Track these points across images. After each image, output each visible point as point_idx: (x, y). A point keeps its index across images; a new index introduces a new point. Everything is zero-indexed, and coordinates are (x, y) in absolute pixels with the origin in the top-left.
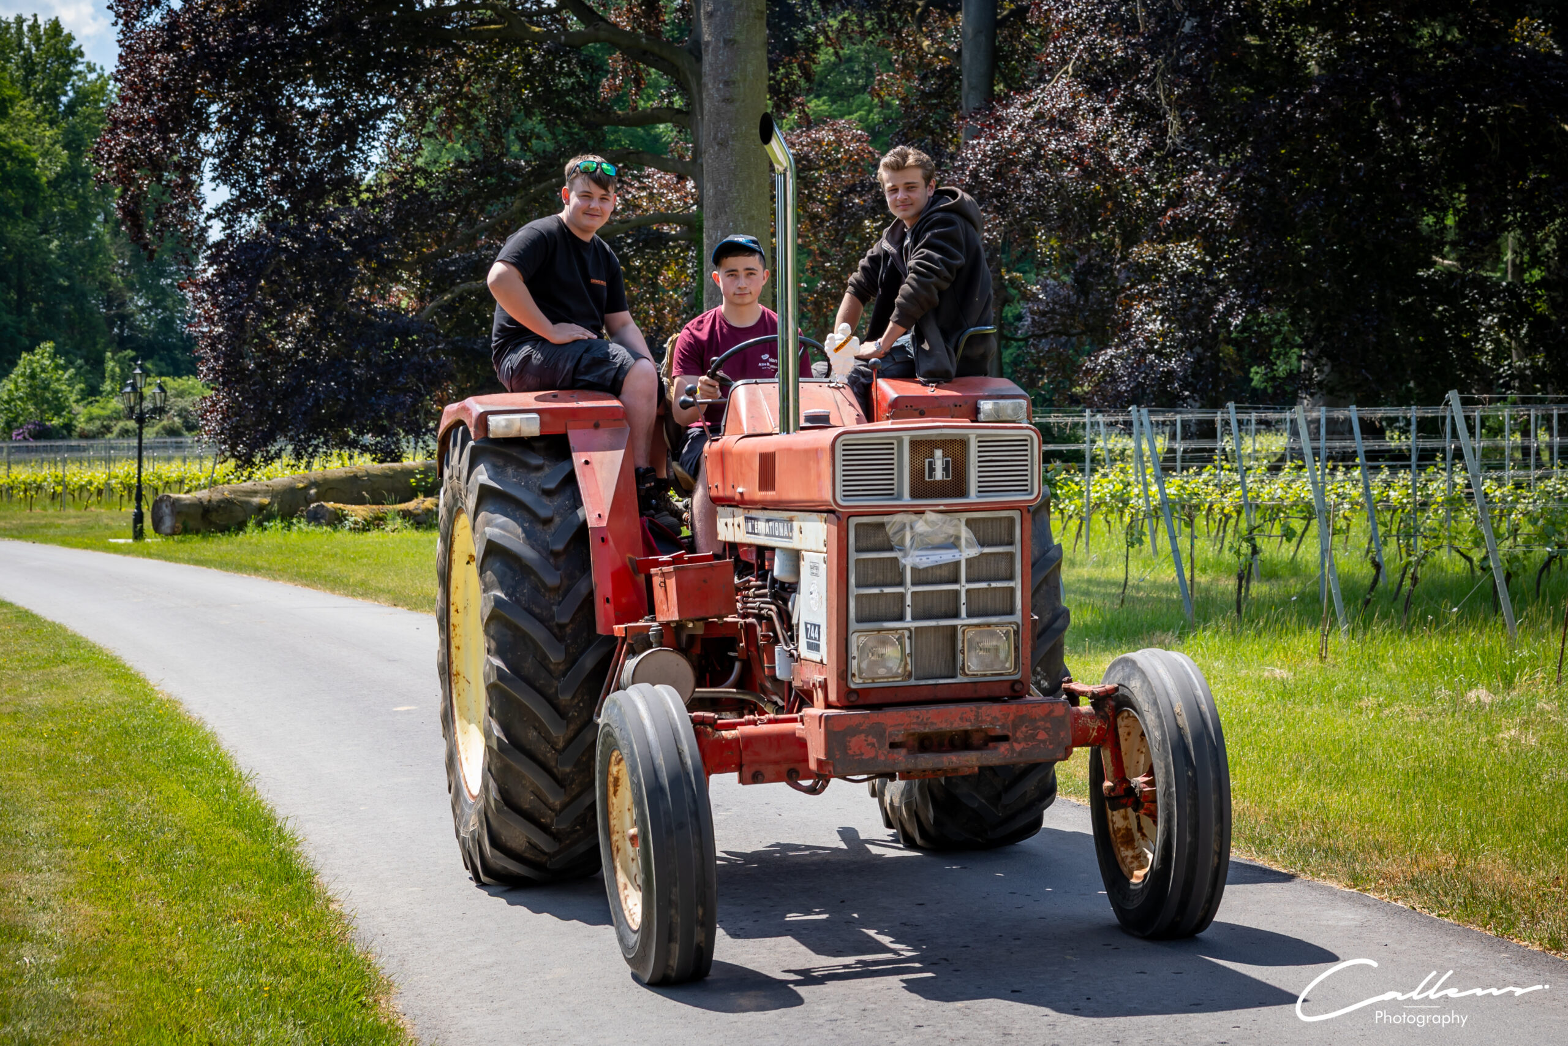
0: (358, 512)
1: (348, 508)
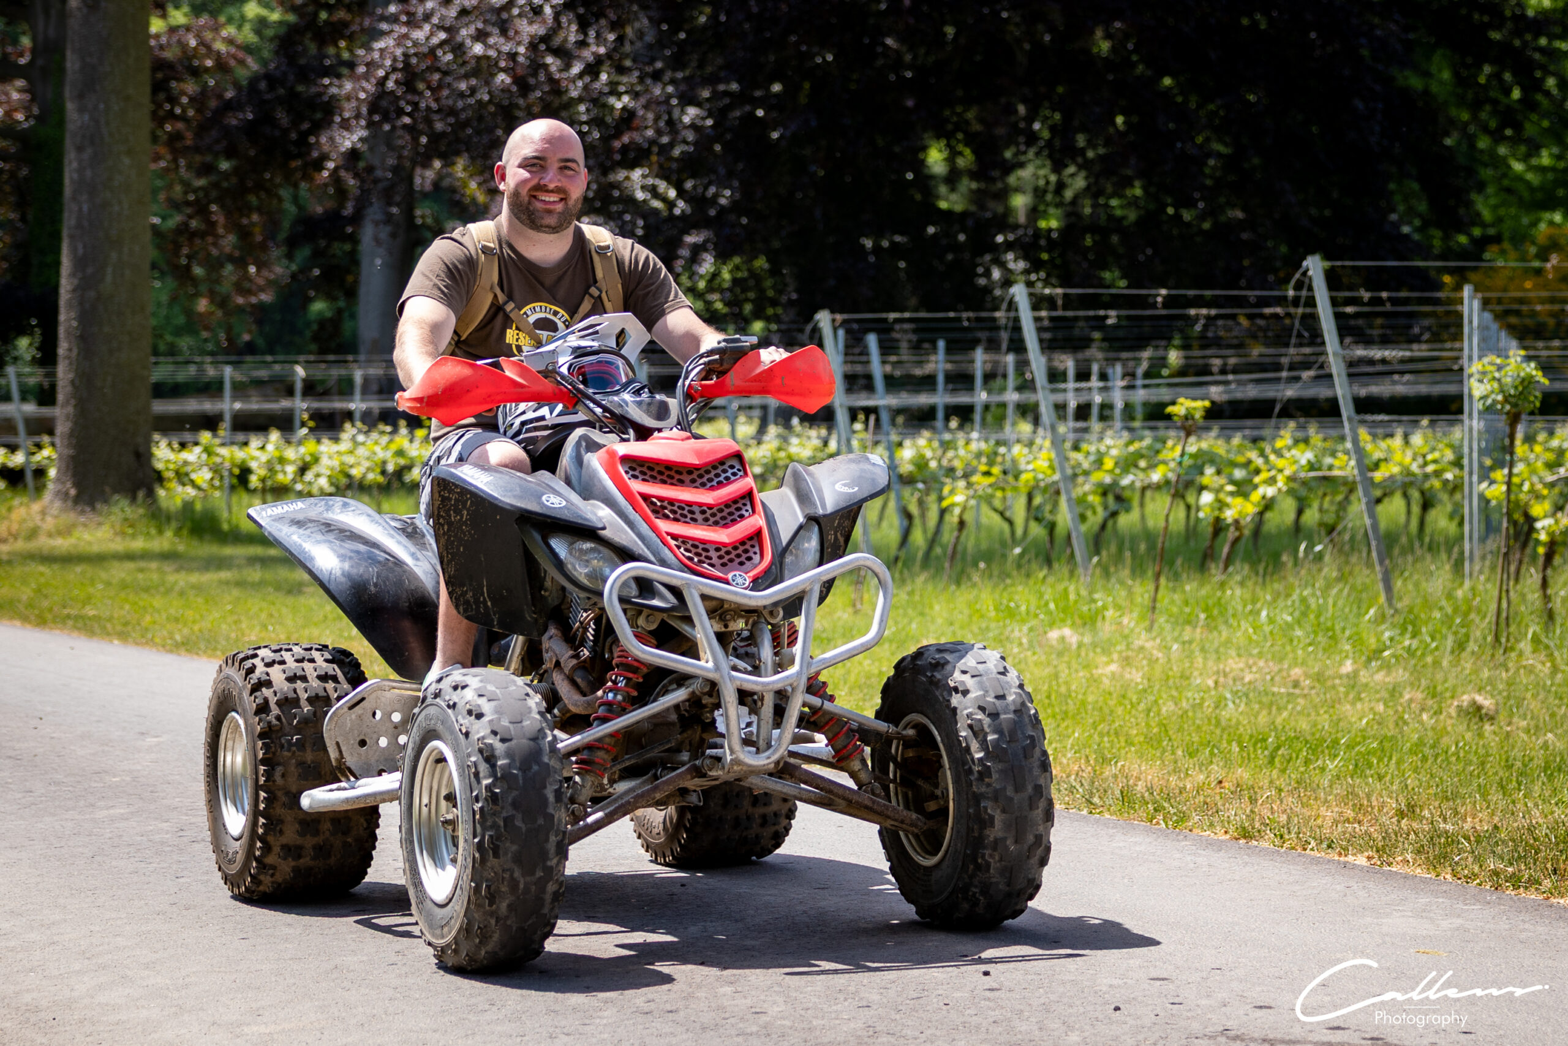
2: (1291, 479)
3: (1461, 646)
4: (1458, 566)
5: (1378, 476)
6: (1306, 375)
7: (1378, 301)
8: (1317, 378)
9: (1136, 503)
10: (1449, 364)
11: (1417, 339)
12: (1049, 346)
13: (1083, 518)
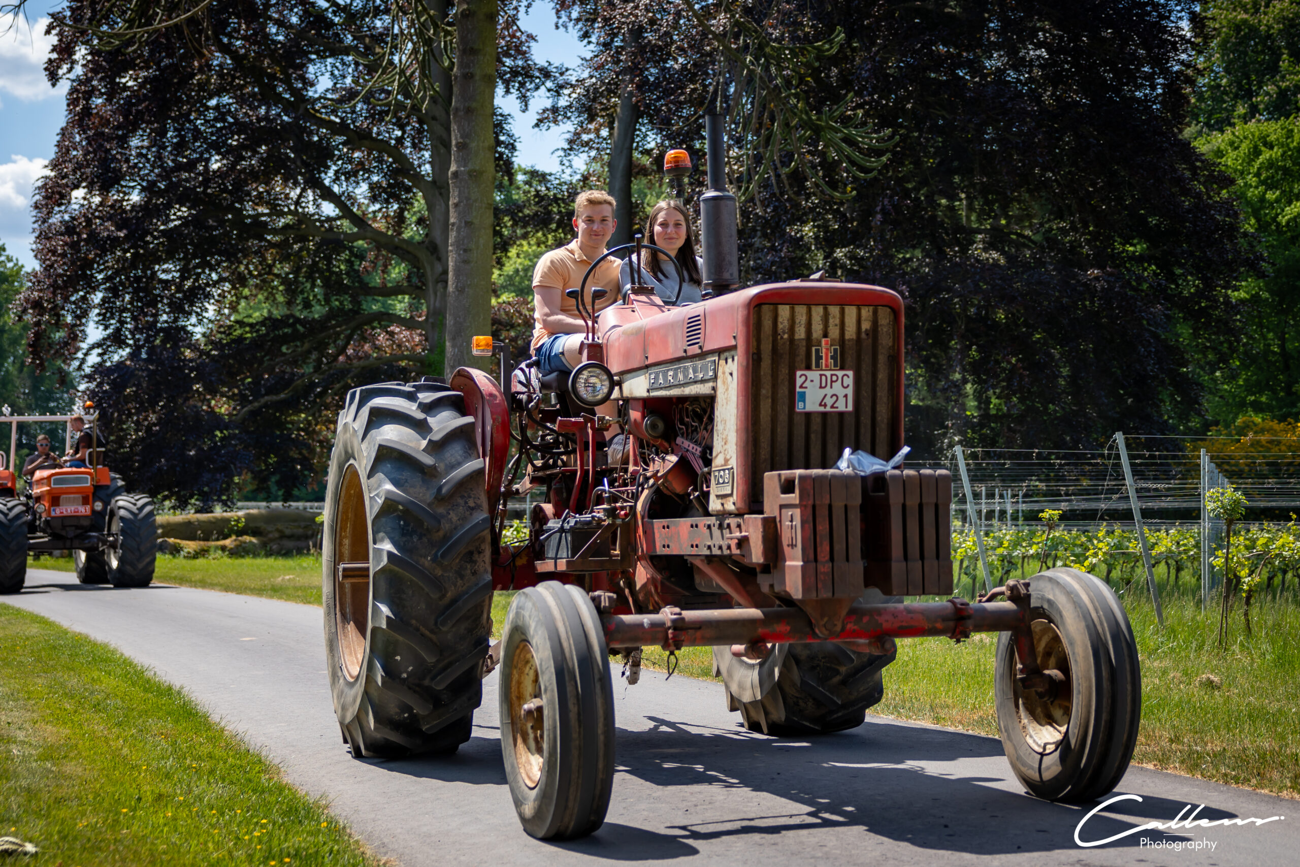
0: (190, 546)
1: (183, 543)
2: (1105, 553)
3: (1200, 647)
4: (1199, 603)
5: (1154, 553)
6: (1115, 497)
7: (1152, 457)
8: (1120, 498)
9: (1019, 566)
10: (1193, 492)
11: (1174, 478)
12: (973, 479)
13: (992, 573)
